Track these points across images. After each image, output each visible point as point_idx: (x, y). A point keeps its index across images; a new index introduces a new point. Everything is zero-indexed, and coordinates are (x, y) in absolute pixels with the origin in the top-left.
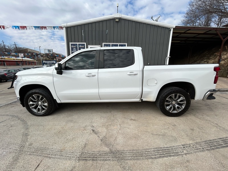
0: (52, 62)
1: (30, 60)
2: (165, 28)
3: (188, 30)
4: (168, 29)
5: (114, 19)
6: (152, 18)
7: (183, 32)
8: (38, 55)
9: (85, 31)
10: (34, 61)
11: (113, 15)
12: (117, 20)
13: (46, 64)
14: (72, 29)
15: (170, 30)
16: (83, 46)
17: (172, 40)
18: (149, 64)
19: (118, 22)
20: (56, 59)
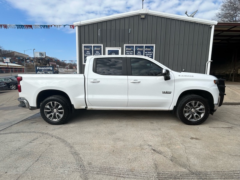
0: (48, 68)
1: (17, 66)
2: (203, 25)
3: (233, 27)
4: (208, 26)
5: (139, 16)
6: (186, 14)
7: (226, 29)
8: (27, 60)
9: (102, 31)
10: (21, 67)
11: (138, 11)
12: (143, 17)
13: (40, 70)
14: (87, 28)
15: (211, 28)
16: (99, 49)
17: (214, 40)
18: (184, 70)
19: (143, 18)
20: (49, 64)
